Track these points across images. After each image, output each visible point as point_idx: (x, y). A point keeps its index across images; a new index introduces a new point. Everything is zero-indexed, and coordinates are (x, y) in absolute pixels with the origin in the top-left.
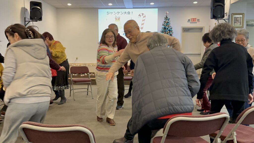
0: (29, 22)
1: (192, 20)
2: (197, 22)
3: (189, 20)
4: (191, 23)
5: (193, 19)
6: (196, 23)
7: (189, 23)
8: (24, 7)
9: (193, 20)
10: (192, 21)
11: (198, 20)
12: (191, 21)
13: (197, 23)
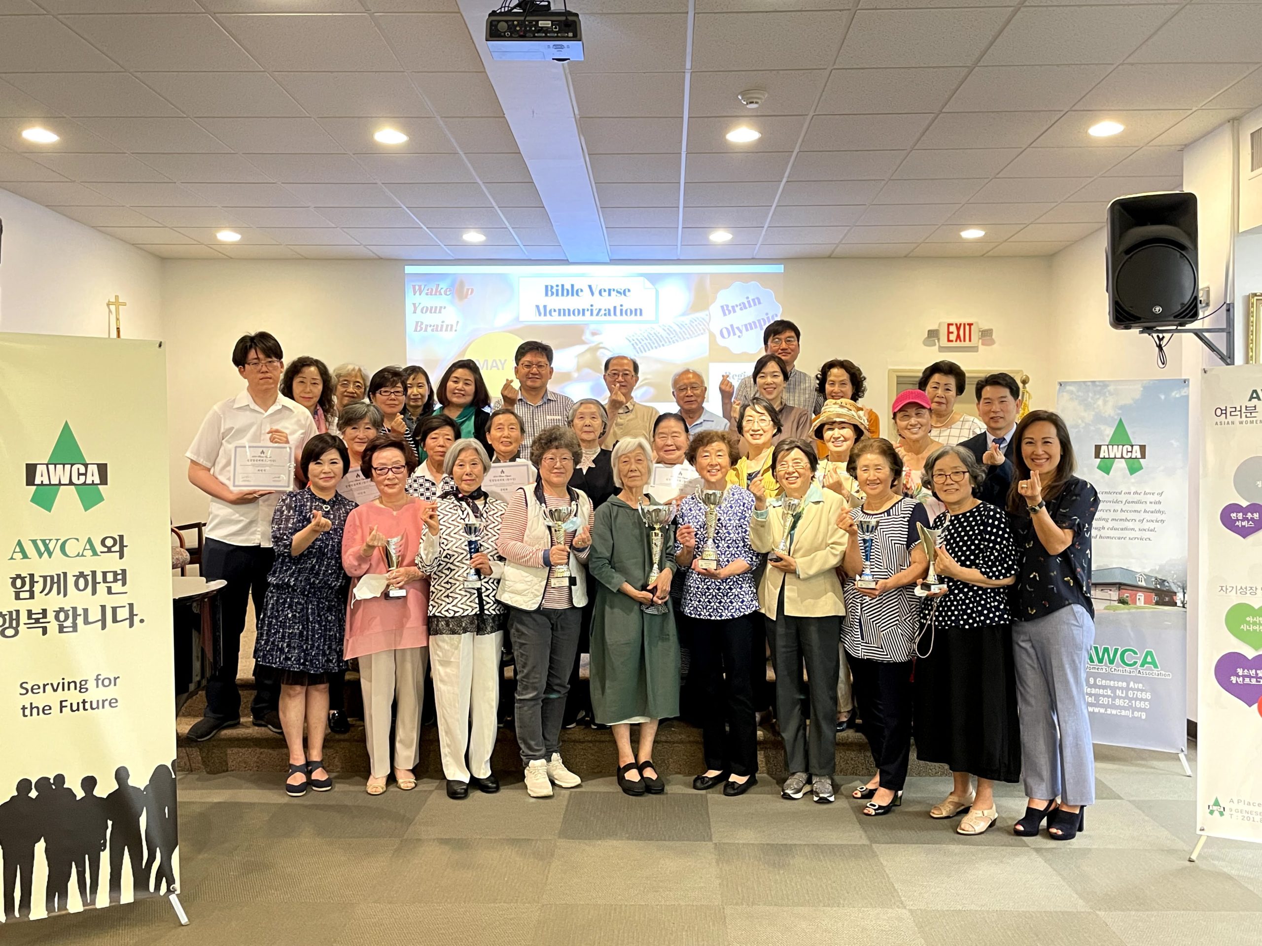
1: (949, 333)
2: (981, 347)
3: (933, 334)
4: (942, 349)
5: (958, 329)
6: (974, 349)
7: (936, 348)
9: (958, 336)
10: (949, 341)
11: (986, 334)
12: (944, 342)
13: (977, 351)
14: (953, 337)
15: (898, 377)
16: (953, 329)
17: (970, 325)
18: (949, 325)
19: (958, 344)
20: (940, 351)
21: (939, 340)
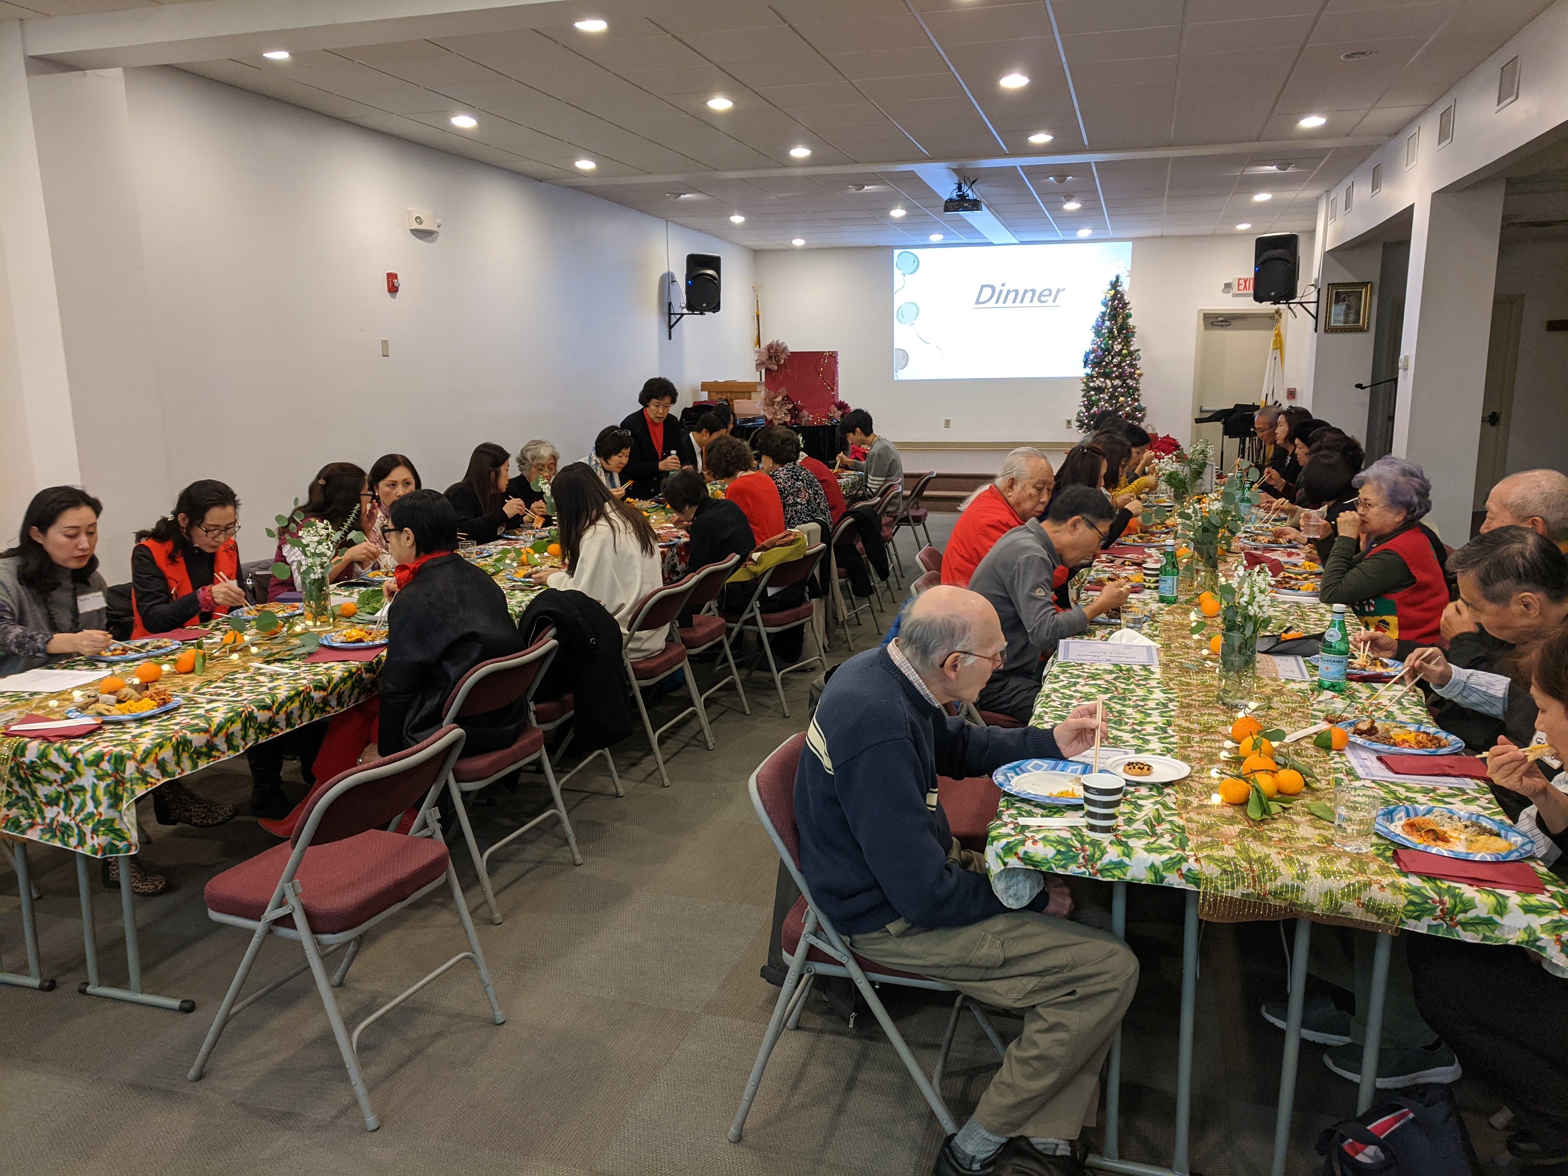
0: (682, 315)
1: (1239, 285)
3: (1228, 286)
4: (1234, 295)
5: (1245, 282)
7: (1231, 294)
8: (666, 271)
9: (1246, 286)
10: (1239, 290)
12: (1235, 290)
14: (1241, 287)
15: (1204, 314)
16: (1242, 282)
18: (1239, 279)
19: (1245, 292)
21: (1232, 289)
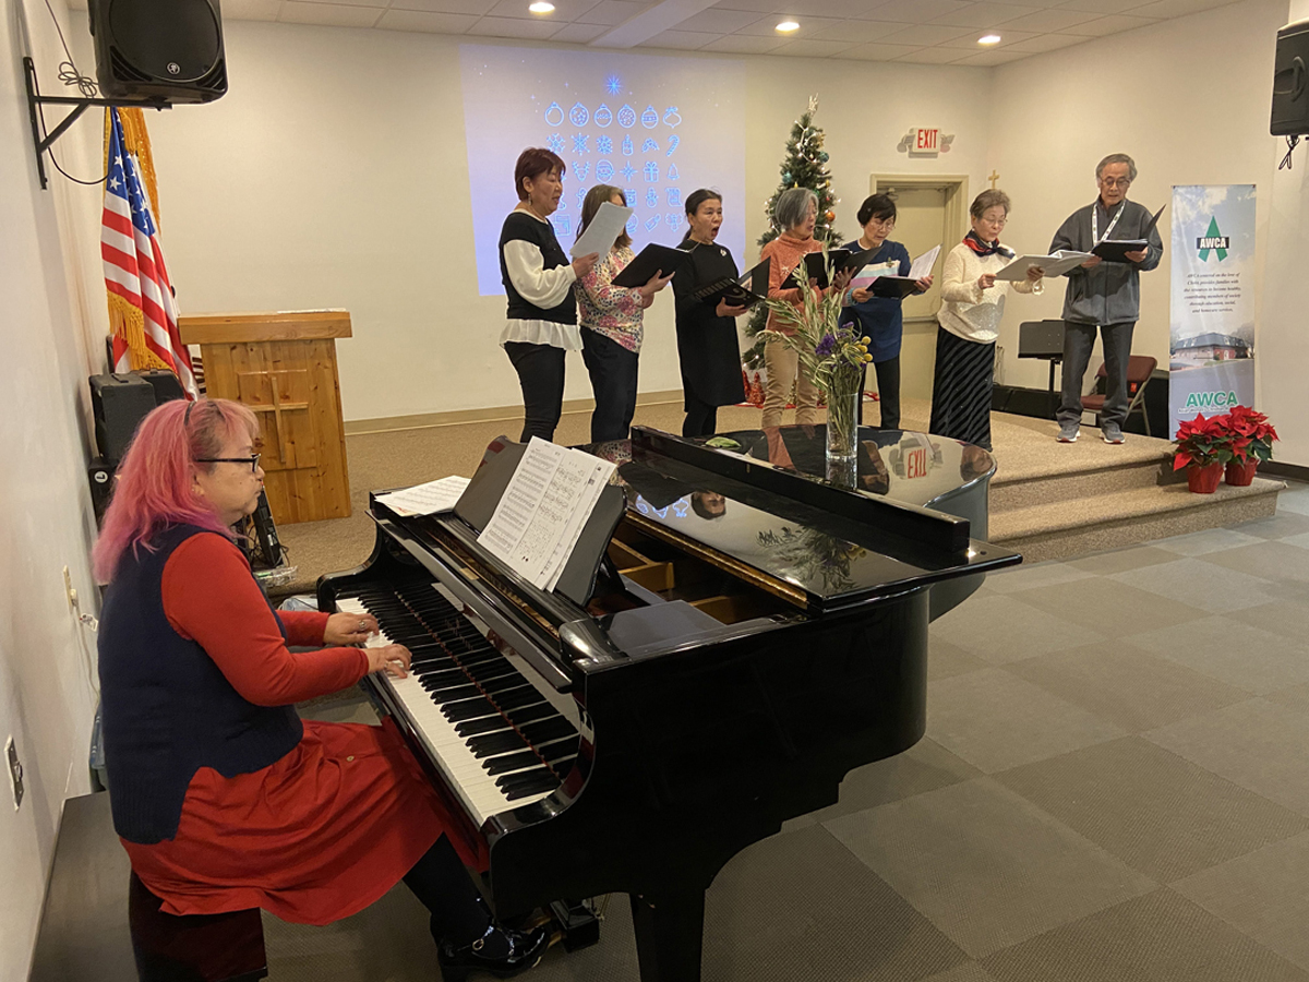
1: (920, 139)
2: (940, 154)
3: (908, 140)
4: (912, 155)
5: (926, 135)
6: (934, 155)
11: (946, 141)
12: (915, 149)
13: (936, 157)
14: (922, 143)
15: (878, 182)
16: (923, 135)
17: (935, 131)
18: (921, 131)
20: (910, 157)
21: (910, 147)
